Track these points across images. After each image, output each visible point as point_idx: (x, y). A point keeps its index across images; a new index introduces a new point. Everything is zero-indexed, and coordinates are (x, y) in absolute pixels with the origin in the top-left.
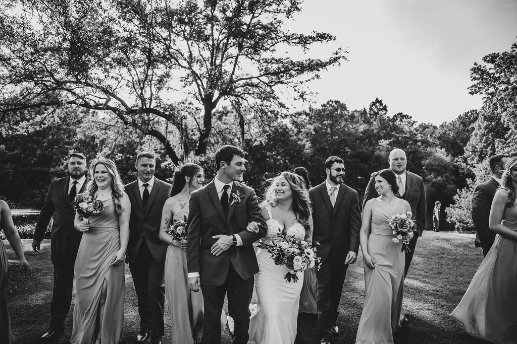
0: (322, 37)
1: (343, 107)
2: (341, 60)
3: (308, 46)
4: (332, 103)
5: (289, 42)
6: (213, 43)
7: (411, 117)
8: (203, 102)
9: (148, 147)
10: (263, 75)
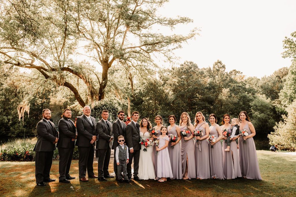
0: (184, 20)
1: (196, 67)
2: (196, 36)
3: (174, 26)
4: (188, 63)
5: (161, 23)
6: (109, 23)
7: (242, 73)
8: (102, 63)
9: (61, 94)
10: (144, 45)
